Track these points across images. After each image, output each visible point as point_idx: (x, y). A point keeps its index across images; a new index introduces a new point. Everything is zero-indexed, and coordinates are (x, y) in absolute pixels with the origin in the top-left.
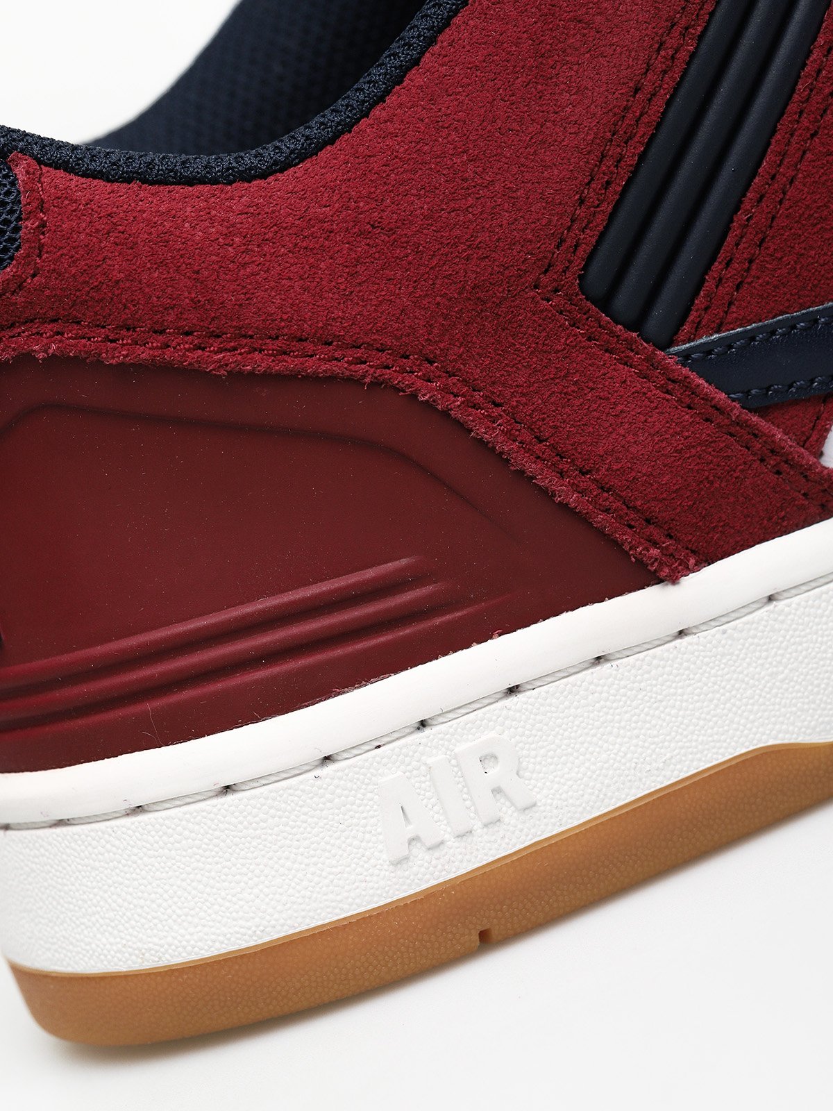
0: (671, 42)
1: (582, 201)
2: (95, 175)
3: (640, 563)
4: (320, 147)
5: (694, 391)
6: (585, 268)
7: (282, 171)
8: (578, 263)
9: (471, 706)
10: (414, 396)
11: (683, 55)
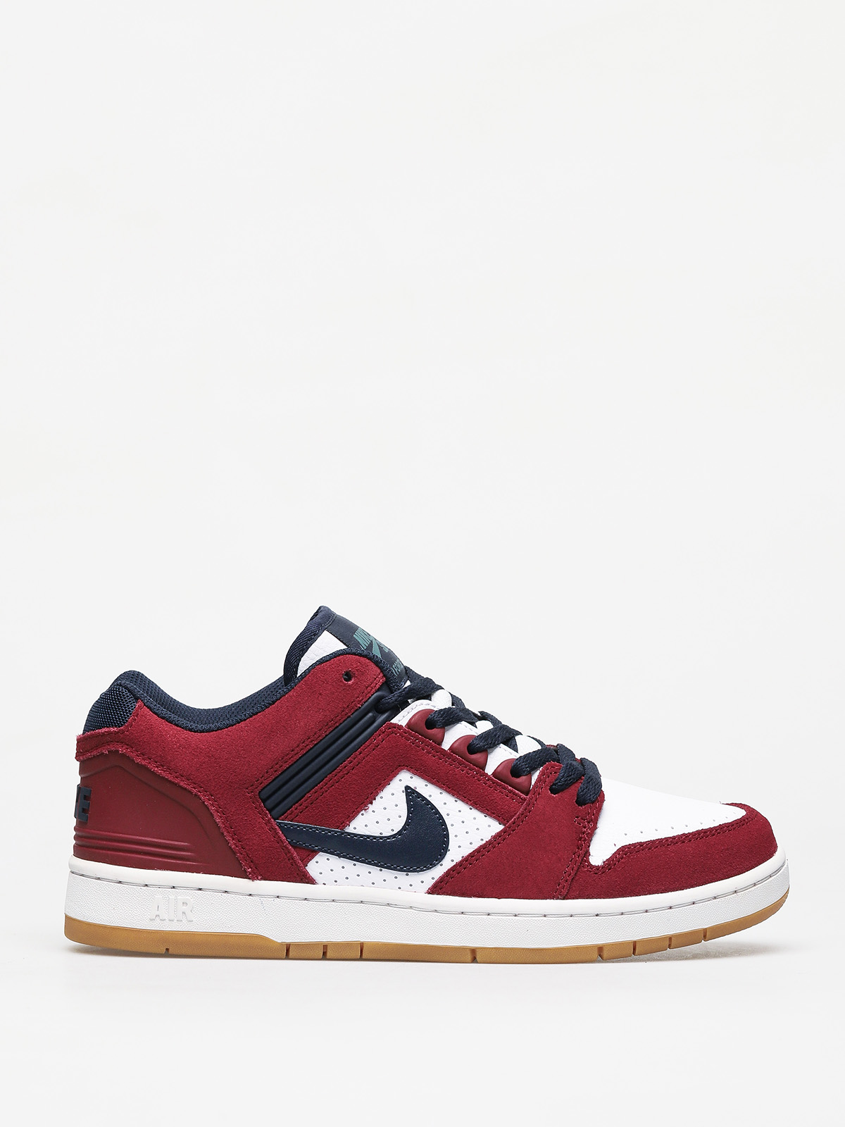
0: (307, 742)
1: (267, 772)
2: (156, 714)
3: (245, 871)
4: (213, 731)
5: (277, 833)
6: (262, 790)
7: (200, 733)
8: (259, 788)
9: (187, 888)
10: (204, 802)
11: (308, 747)
